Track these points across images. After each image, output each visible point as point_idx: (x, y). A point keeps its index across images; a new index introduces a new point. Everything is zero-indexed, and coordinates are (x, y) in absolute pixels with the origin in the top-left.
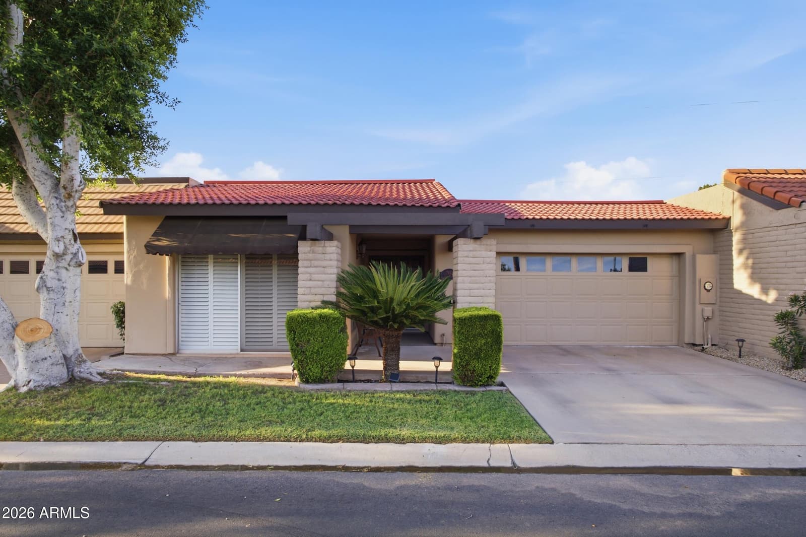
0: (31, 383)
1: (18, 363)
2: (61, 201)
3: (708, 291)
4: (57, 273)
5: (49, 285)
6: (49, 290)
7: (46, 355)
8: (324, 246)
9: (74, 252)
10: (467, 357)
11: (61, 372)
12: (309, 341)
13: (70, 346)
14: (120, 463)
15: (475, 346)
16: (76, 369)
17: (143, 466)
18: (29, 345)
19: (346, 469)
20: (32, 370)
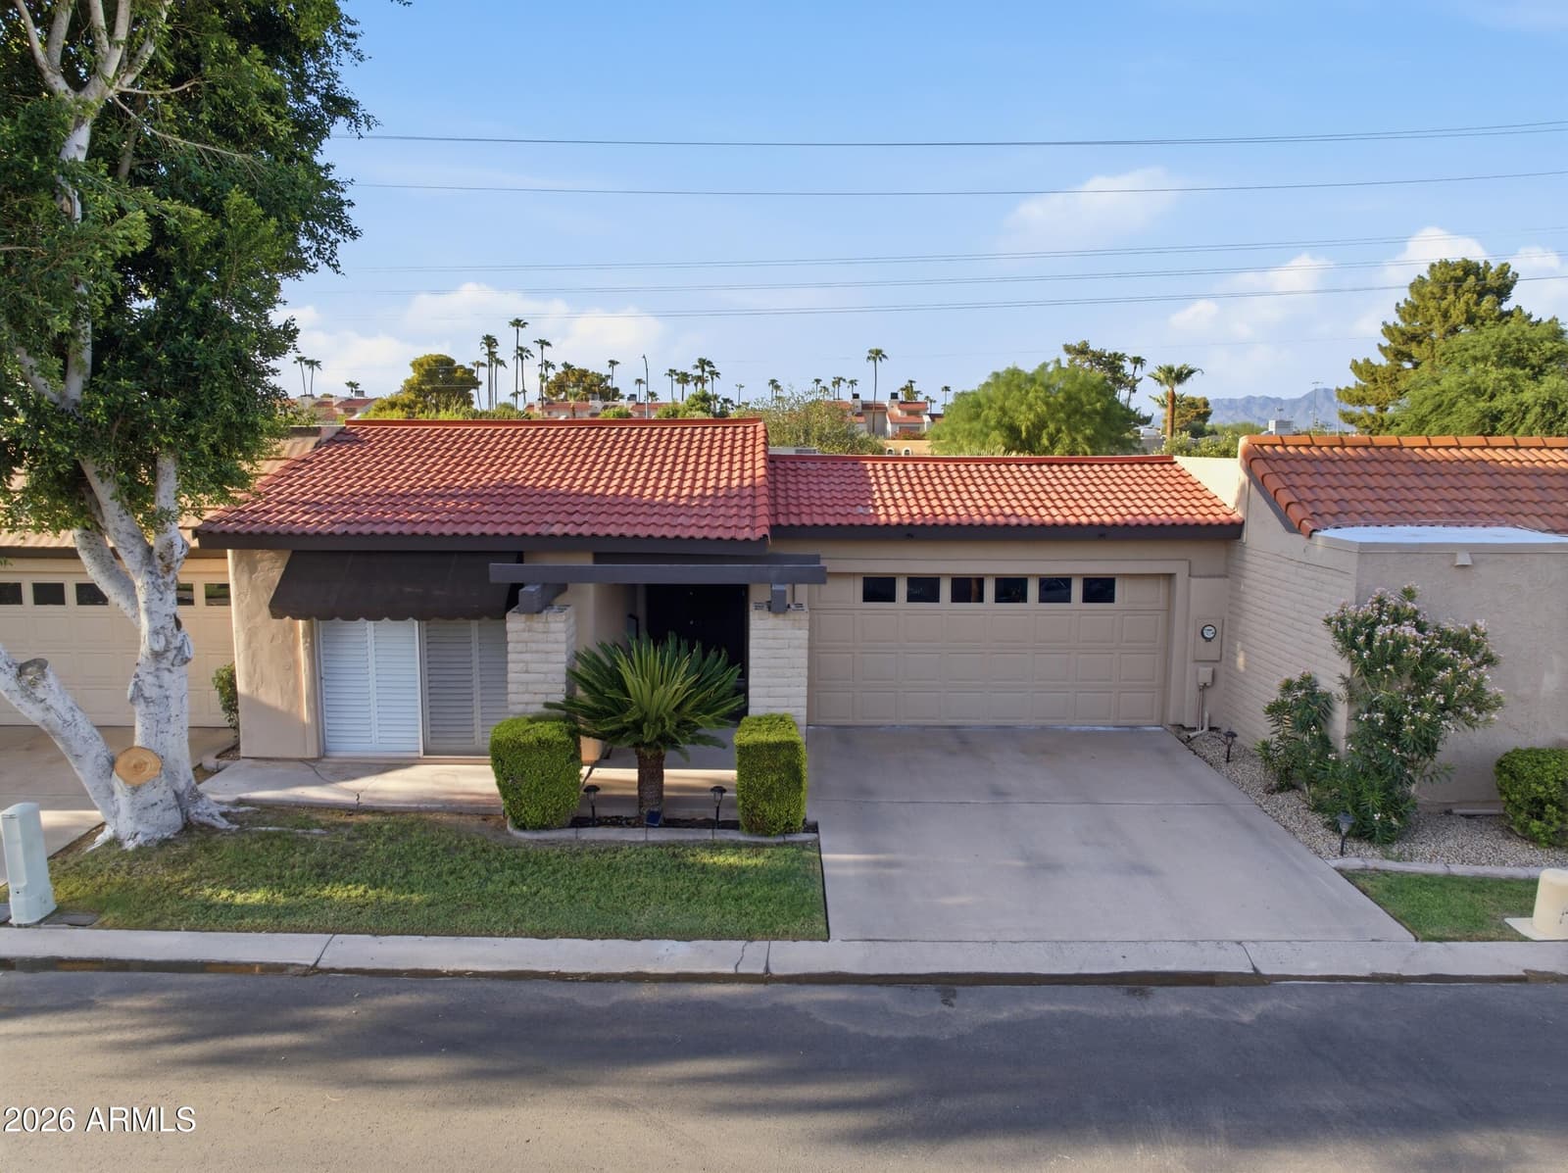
0: (139, 837)
1: (119, 809)
2: (158, 576)
3: (1208, 640)
4: (157, 677)
5: (147, 695)
6: (147, 701)
7: (156, 800)
8: (547, 622)
9: (178, 645)
10: (752, 798)
11: (174, 818)
12: (523, 774)
13: (181, 777)
14: (288, 965)
15: (763, 783)
16: (192, 811)
17: (314, 970)
18: (135, 789)
19: (561, 977)
20: (139, 819)
